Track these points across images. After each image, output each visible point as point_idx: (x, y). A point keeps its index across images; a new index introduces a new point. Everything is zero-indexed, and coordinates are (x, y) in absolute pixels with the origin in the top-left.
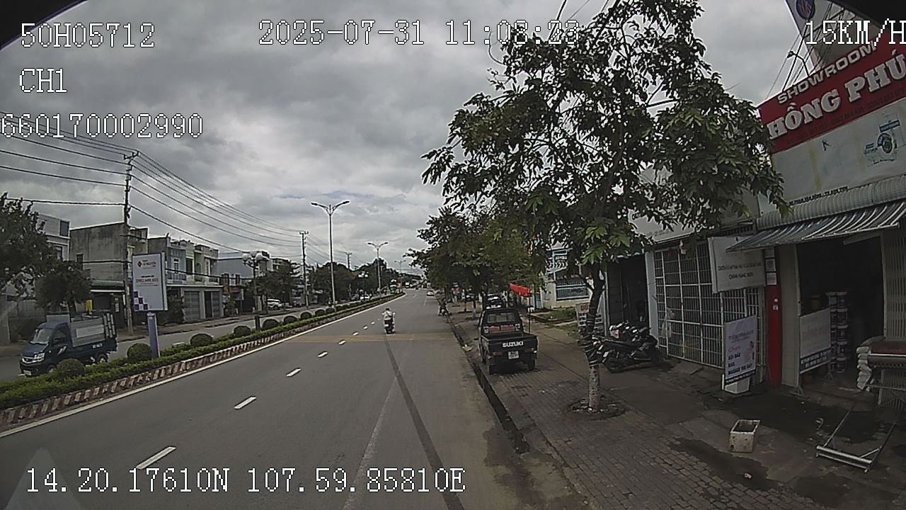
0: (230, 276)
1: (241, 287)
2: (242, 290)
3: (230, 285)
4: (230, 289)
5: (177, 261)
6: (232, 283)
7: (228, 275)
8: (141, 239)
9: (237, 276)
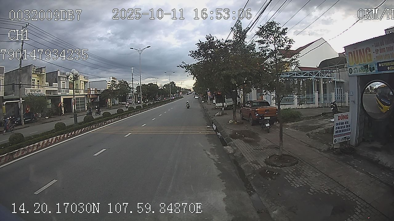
0: (91, 89)
1: (98, 95)
2: (99, 96)
3: (91, 94)
4: (91, 95)
5: (65, 83)
6: (93, 93)
7: (90, 89)
8: (42, 72)
9: (95, 89)
